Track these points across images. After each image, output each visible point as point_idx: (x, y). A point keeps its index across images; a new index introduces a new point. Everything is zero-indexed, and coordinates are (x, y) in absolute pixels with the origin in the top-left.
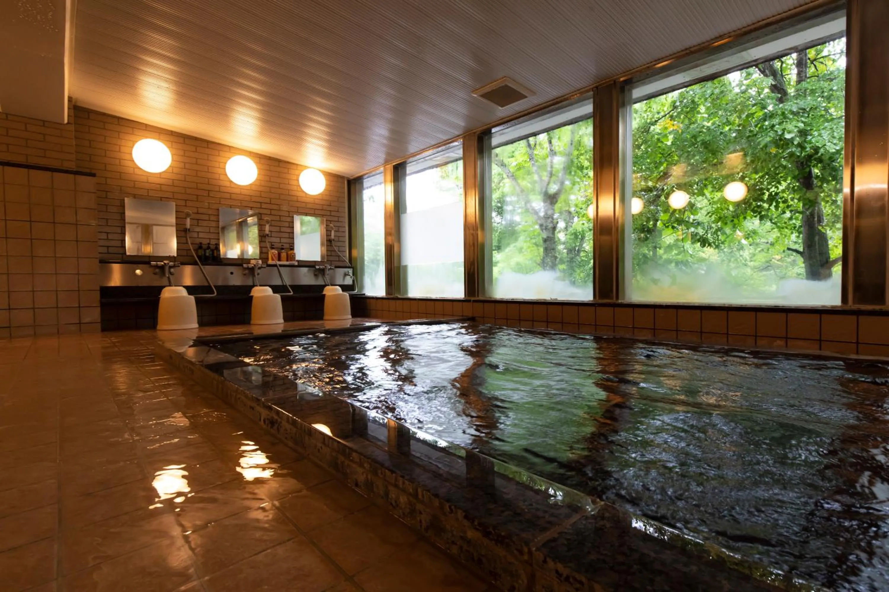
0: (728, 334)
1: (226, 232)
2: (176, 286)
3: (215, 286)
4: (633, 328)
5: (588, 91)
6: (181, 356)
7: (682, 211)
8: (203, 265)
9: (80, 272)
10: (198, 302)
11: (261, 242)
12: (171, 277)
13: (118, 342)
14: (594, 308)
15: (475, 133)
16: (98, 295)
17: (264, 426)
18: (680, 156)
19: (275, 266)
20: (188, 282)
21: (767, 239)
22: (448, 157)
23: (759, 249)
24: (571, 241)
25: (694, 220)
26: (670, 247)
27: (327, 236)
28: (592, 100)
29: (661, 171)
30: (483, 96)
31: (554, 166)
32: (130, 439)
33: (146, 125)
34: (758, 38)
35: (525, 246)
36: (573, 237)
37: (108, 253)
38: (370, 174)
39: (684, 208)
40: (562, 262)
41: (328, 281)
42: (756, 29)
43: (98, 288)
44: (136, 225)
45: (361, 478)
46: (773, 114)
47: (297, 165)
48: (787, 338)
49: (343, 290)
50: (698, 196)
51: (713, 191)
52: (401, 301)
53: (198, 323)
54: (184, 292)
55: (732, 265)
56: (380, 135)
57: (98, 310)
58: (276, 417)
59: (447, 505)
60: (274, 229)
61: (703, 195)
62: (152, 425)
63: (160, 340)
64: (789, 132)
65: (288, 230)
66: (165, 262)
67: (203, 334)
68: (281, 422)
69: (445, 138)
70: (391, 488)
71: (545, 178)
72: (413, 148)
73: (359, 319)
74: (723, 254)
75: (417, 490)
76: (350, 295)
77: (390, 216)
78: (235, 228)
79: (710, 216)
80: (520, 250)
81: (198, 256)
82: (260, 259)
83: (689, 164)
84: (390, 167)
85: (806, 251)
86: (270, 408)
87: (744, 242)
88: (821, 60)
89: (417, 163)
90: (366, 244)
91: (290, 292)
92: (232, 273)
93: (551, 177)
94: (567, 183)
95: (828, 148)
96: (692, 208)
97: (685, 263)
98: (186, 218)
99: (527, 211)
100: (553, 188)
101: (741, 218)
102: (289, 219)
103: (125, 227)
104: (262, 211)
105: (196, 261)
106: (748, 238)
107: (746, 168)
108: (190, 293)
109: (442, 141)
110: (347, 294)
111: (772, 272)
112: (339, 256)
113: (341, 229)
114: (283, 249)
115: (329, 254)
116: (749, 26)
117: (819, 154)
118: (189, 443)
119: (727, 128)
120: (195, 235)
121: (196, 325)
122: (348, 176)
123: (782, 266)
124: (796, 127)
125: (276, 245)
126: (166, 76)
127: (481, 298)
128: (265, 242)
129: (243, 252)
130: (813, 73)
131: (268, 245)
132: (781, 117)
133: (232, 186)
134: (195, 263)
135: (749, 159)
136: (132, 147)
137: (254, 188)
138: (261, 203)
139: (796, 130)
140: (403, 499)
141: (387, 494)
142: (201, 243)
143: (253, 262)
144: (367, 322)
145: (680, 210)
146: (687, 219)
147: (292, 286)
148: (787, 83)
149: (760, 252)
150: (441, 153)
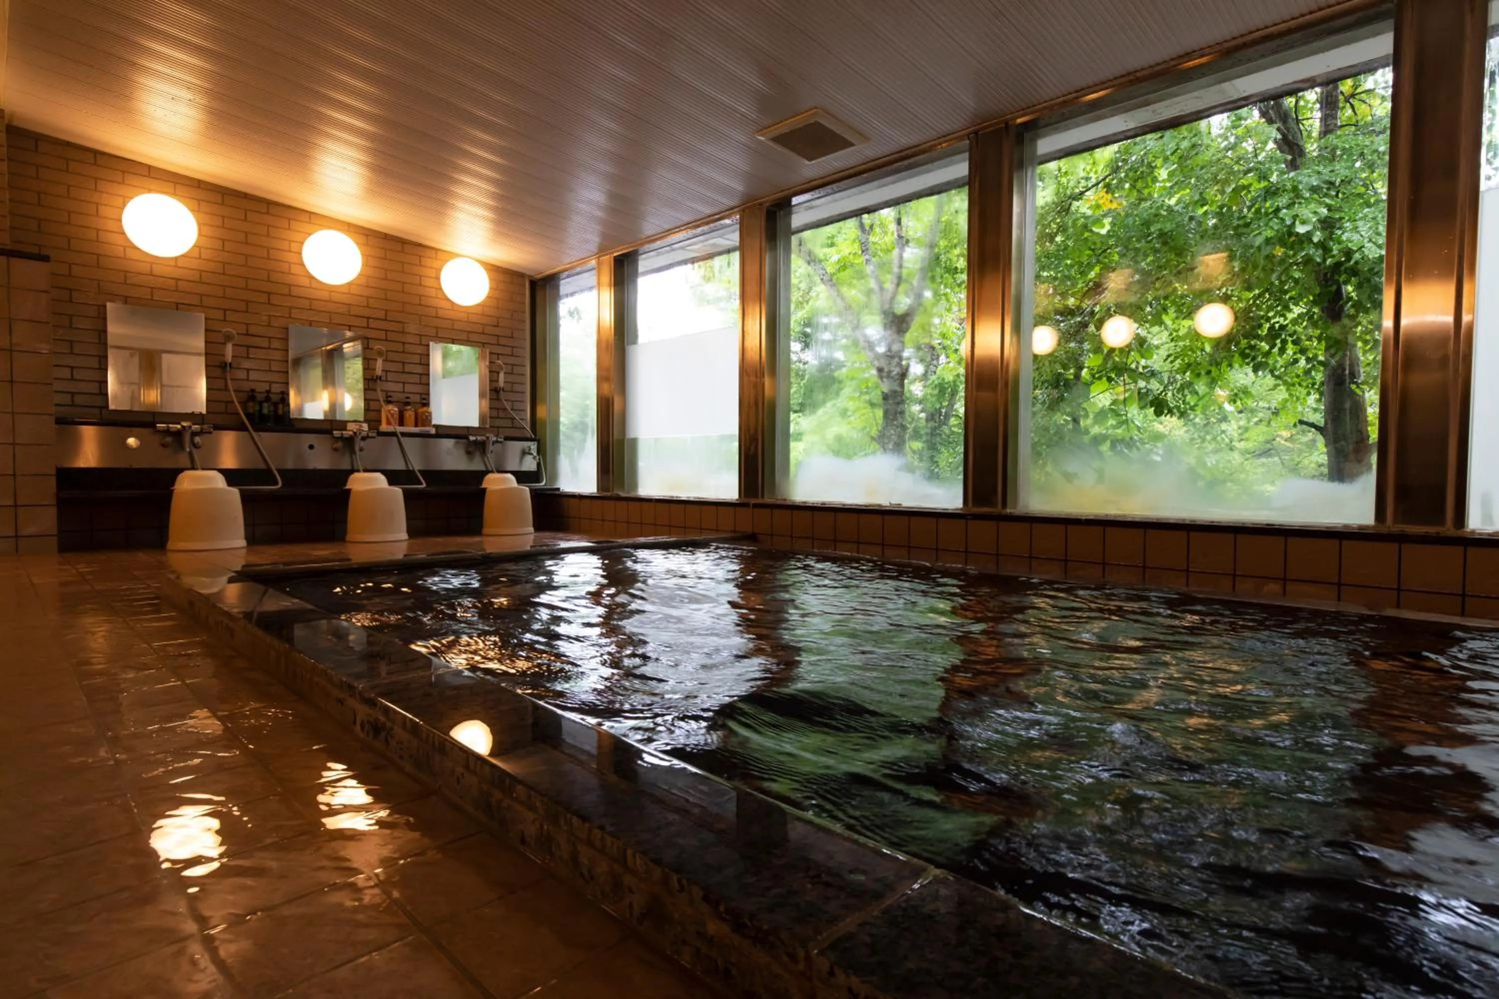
0: (1187, 571)
1: (301, 371)
2: (203, 469)
3: (279, 471)
4: (1031, 557)
5: (961, 138)
6: (211, 602)
7: (1125, 351)
8: (256, 430)
9: (17, 441)
10: (246, 499)
11: (366, 390)
12: (194, 450)
13: (90, 573)
14: (963, 521)
15: (761, 204)
16: (53, 481)
17: (362, 735)
18: (1122, 255)
19: (394, 434)
20: (229, 461)
21: (1269, 402)
22: (714, 245)
23: (1255, 419)
24: (934, 399)
25: (1144, 368)
26: (1101, 415)
27: (491, 381)
28: (967, 155)
29: (1091, 280)
30: (776, 140)
31: (905, 264)
32: (109, 759)
33: (149, 167)
34: (1249, 60)
35: (851, 405)
36: (936, 392)
37: (73, 405)
38: (572, 271)
39: (1129, 346)
40: (916, 435)
41: (492, 465)
42: (1245, 46)
43: (54, 472)
44: (127, 352)
45: (531, 830)
46: (1278, 189)
47: (437, 250)
48: (1285, 580)
49: (519, 481)
50: (1152, 325)
51: (1177, 318)
52: (624, 503)
53: (247, 538)
54: (220, 481)
55: (1210, 447)
56: (591, 202)
57: (53, 511)
58: (382, 719)
59: (675, 878)
60: (392, 367)
61: (1161, 323)
62: (152, 732)
63: (173, 572)
64: (1303, 223)
65: (419, 369)
66: (185, 424)
67: (254, 559)
68: (392, 729)
69: (708, 211)
70: (582, 849)
71: (889, 286)
72: (650, 227)
73: (547, 534)
74: (1191, 428)
75: (625, 850)
76: (531, 491)
77: (607, 347)
78: (319, 361)
79: (1172, 362)
80: (844, 413)
81: (247, 415)
82: (366, 421)
83: (1137, 271)
84: (608, 260)
85: (1329, 426)
86: (372, 703)
87: (1229, 407)
88: (1364, 96)
89: (658, 255)
90: (563, 394)
91: (421, 484)
92: (311, 447)
93: (898, 285)
94: (928, 294)
95: (1366, 252)
96: (1141, 345)
97: (1130, 443)
98: (225, 344)
99: (856, 343)
100: (903, 303)
101: (1224, 365)
102: (420, 350)
103: (106, 357)
104: (370, 334)
105: (244, 424)
106: (1235, 402)
107: (1231, 280)
108: (230, 483)
109: (703, 215)
110: (526, 490)
111: (1276, 459)
112: (513, 419)
113: (517, 370)
114: (408, 404)
115: (495, 413)
116: (1234, 38)
117: (1352, 262)
118: (221, 767)
119: (1201, 211)
120: (242, 375)
121: (242, 543)
122: (532, 274)
123: (1293, 450)
124: (1315, 213)
125: (395, 397)
126: (188, 78)
127: (768, 500)
128: (375, 390)
129: (333, 407)
130: (1350, 118)
131: (381, 396)
132: (1292, 195)
133: (314, 285)
134: (240, 427)
135: (1237, 265)
136: (122, 208)
137: (355, 290)
138: (368, 318)
139: (1314, 220)
140: (602, 867)
141: (575, 857)
142: (253, 391)
143: (351, 427)
144: (561, 539)
145: (1121, 350)
146: (1133, 366)
147: (425, 473)
148: (1305, 134)
149: (1256, 424)
150: (701, 238)
